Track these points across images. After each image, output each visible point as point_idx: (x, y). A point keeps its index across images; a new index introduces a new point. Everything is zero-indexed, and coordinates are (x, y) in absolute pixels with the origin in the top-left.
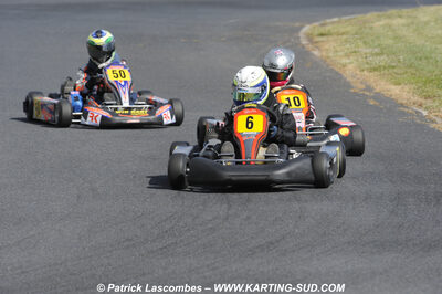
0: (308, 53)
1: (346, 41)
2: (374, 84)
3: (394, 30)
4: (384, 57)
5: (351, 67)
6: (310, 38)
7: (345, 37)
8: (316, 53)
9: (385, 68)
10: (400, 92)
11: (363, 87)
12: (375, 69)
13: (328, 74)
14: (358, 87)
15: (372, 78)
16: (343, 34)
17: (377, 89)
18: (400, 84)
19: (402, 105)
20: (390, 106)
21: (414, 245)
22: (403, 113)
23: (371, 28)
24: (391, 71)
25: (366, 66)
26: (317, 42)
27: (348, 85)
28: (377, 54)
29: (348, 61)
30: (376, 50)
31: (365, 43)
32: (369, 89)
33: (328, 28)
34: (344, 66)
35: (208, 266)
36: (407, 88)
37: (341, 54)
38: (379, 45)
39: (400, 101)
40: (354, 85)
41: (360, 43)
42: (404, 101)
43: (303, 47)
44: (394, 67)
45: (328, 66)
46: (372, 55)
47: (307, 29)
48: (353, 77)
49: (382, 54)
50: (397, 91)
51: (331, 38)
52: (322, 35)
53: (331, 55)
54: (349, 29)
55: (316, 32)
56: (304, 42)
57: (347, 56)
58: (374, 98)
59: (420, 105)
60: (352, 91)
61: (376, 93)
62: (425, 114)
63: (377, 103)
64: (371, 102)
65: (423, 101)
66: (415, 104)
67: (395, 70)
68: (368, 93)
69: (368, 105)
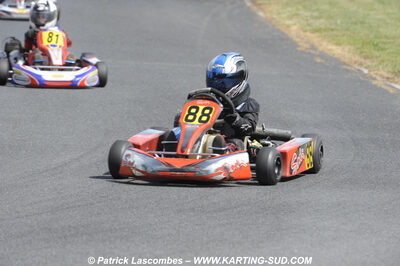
0: (254, 14)
2: (317, 44)
5: (294, 28)
9: (325, 30)
11: (308, 46)
14: (303, 46)
17: (321, 49)
19: (344, 64)
22: (347, 71)
25: (308, 28)
28: (316, 18)
32: (313, 47)
34: (288, 26)
37: (283, 16)
38: (317, 10)
39: (342, 60)
42: (346, 60)
44: (332, 30)
45: (274, 26)
49: (321, 17)
50: (339, 51)
59: (361, 64)
60: (299, 49)
61: (321, 52)
62: (366, 71)
63: (323, 61)
64: (318, 60)
65: (363, 60)
66: (356, 62)
67: (335, 32)
68: (312, 52)
69: (316, 63)
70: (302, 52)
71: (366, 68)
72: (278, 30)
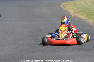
0: (63, 9)
2: (77, 15)
3: (81, 4)
4: (79, 10)
5: (72, 12)
6: (63, 6)
7: (71, 5)
8: (65, 9)
9: (79, 12)
10: (83, 17)
11: (75, 16)
12: (77, 12)
13: (67, 13)
14: (74, 16)
15: (76, 14)
17: (78, 16)
18: (82, 15)
19: (83, 20)
20: (81, 20)
21: (86, 49)
22: (83, 21)
23: (76, 3)
25: (75, 12)
26: (65, 7)
27: (72, 16)
28: (78, 9)
29: (71, 11)
30: (77, 8)
31: (75, 7)
32: (76, 16)
33: (67, 4)
34: (71, 12)
35: (42, 54)
37: (70, 9)
38: (78, 7)
39: (83, 19)
40: (73, 16)
41: (74, 7)
42: (84, 19)
43: (62, 8)
44: (81, 12)
46: (77, 9)
47: (63, 4)
48: (72, 14)
49: (79, 9)
50: (82, 17)
51: (68, 6)
56: (62, 7)
57: (71, 9)
59: (87, 20)
60: (72, 17)
61: (77, 17)
62: (88, 21)
63: (78, 19)
64: (77, 19)
65: (88, 19)
66: (86, 19)
67: (82, 12)
68: (76, 17)
69: (76, 20)
70: (73, 17)
71: (88, 20)
72: (68, 13)
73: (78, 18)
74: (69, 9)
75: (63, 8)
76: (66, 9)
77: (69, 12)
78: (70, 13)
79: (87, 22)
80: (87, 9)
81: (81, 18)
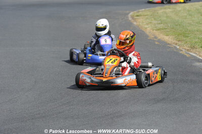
1: (147, 18)
3: (166, 14)
4: (162, 25)
6: (132, 17)
7: (147, 16)
8: (135, 23)
10: (168, 39)
12: (158, 30)
15: (157, 33)
16: (146, 15)
18: (167, 35)
20: (164, 44)
23: (157, 13)
24: (165, 30)
26: (135, 19)
27: (147, 36)
29: (147, 26)
30: (159, 22)
31: (155, 19)
33: (140, 13)
36: (171, 37)
40: (150, 36)
41: (153, 19)
43: (130, 21)
46: (158, 24)
47: (131, 13)
48: (149, 33)
51: (141, 17)
52: (137, 16)
53: (141, 24)
54: (148, 13)
55: (136, 15)
56: (130, 19)
57: (147, 24)
58: (157, 41)
73: (159, 41)
74: (143, 22)
75: (133, 21)
76: (138, 24)
77: (143, 30)
78: (145, 31)
79: (177, 49)
80: (176, 24)
81: (166, 41)
